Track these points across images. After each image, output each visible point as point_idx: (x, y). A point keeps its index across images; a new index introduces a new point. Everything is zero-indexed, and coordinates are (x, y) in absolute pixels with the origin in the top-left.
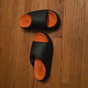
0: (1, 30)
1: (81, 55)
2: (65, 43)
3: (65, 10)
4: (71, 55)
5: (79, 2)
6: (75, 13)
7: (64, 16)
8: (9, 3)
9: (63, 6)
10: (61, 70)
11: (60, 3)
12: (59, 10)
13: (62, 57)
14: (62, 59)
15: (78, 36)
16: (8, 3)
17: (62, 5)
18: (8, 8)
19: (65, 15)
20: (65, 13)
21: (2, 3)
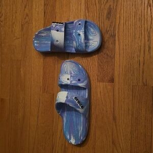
0: (3, 65)
1: (151, 116)
2: (120, 91)
3: (118, 32)
4: (132, 115)
5: (143, 17)
6: (137, 36)
7: (117, 42)
8: (16, 17)
9: (114, 23)
10: (113, 143)
11: (108, 18)
12: (106, 31)
13: (114, 119)
14: (116, 122)
15: (143, 79)
16: (14, 18)
17: (112, 23)
18: (13, 27)
19: (119, 40)
20: (118, 36)
21: (3, 17)
